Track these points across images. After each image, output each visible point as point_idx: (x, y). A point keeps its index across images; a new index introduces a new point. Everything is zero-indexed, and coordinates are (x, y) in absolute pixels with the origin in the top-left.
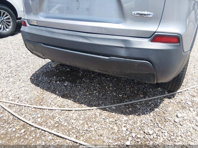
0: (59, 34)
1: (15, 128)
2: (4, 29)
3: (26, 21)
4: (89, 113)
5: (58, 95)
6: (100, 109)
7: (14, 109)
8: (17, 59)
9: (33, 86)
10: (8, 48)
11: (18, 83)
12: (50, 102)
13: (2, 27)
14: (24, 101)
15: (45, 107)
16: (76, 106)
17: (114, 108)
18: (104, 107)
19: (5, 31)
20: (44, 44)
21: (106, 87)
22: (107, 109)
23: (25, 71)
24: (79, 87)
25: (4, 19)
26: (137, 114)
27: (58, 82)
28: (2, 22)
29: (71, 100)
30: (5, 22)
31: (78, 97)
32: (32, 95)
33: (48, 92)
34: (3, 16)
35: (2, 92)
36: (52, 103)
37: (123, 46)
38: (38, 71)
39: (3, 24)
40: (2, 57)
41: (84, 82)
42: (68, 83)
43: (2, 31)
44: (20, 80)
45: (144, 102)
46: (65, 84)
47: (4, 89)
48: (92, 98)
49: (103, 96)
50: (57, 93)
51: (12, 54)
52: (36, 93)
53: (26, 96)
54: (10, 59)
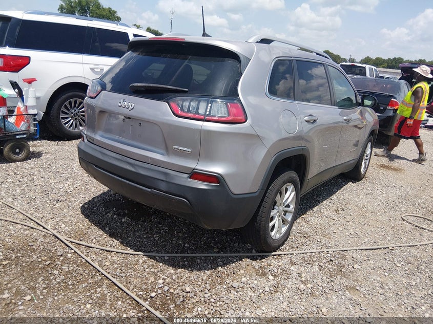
0: (110, 158)
1: (41, 258)
2: (76, 126)
3: (84, 135)
4: (131, 258)
5: (106, 232)
6: (147, 256)
7: (49, 240)
8: (78, 177)
9: (81, 217)
10: (73, 158)
11: (65, 210)
12: (93, 238)
13: (74, 123)
14: (62, 233)
15: (83, 243)
16: (121, 249)
17: (166, 258)
18: (154, 254)
19: (76, 130)
20: (96, 166)
21: (175, 232)
22: (157, 258)
23: (81, 196)
24: (140, 226)
25: (78, 112)
26: (190, 269)
27: (115, 216)
28: (75, 116)
29: (118, 240)
30: (79, 116)
31: (130, 239)
32: (76, 227)
33: (96, 228)
34: (78, 107)
35: (42, 218)
36: (94, 240)
37: (164, 179)
38: (97, 197)
39: (76, 119)
40: (59, 172)
41: (151, 221)
42: (127, 219)
43: (73, 129)
44: (69, 207)
45: (212, 258)
46: (123, 220)
47: (45, 215)
48: (146, 243)
49: (163, 242)
50: (107, 229)
51: (74, 169)
52: (81, 226)
53: (67, 228)
54: (69, 176)
